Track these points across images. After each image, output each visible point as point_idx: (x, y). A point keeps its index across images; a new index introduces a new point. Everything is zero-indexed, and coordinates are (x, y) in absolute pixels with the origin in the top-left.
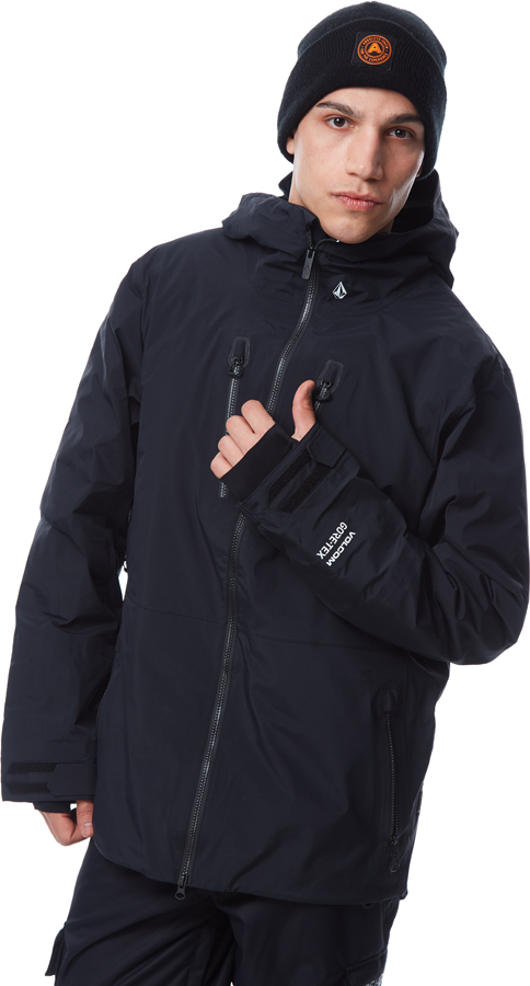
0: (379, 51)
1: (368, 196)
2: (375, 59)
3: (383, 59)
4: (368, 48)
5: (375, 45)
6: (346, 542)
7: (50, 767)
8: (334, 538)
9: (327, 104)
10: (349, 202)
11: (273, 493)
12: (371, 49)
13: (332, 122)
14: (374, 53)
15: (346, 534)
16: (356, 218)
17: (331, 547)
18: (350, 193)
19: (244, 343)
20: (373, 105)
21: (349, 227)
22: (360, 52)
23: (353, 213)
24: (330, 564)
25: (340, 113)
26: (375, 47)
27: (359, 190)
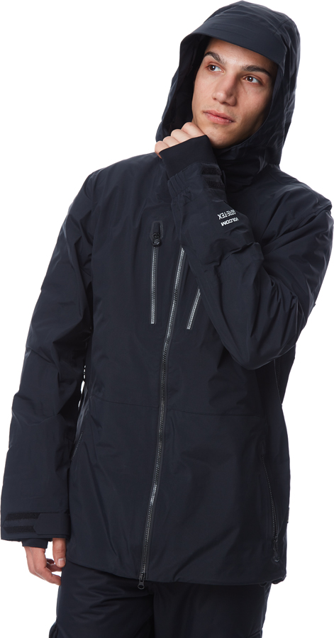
1: (224, 114)
7: (35, 515)
18: (213, 111)
19: (159, 225)
23: (215, 124)
27: (218, 110)
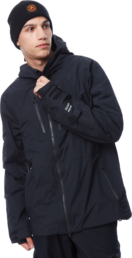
1: (46, 43)
2: (33, 10)
3: (35, 9)
4: (30, 8)
9: (26, 26)
10: (41, 47)
11: (50, 95)
12: (31, 8)
13: (29, 30)
14: (32, 9)
15: (70, 105)
16: (45, 50)
17: (68, 108)
18: (41, 44)
20: (37, 21)
21: (44, 53)
22: (29, 10)
23: (43, 49)
24: (69, 111)
25: (30, 26)
27: (43, 42)
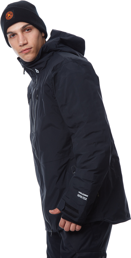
0: (10, 15)
1: (27, 49)
3: (12, 16)
5: (9, 14)
6: (81, 193)
8: (81, 197)
10: (24, 52)
13: (12, 37)
14: (9, 16)
15: (79, 194)
17: (83, 197)
18: (22, 50)
21: (27, 57)
22: (6, 18)
23: (26, 54)
24: (88, 196)
26: (9, 15)
